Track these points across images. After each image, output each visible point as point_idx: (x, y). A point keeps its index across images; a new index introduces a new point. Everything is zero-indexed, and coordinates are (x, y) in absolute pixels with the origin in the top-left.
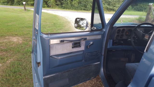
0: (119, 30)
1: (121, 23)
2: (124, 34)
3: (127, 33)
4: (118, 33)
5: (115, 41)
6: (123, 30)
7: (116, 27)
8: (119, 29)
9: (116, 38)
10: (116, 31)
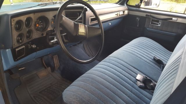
0: (19, 23)
1: (12, 4)
2: (33, 28)
3: (37, 25)
4: (18, 29)
5: (17, 50)
6: (29, 20)
7: (7, 15)
8: (17, 19)
9: (18, 41)
10: (13, 26)
